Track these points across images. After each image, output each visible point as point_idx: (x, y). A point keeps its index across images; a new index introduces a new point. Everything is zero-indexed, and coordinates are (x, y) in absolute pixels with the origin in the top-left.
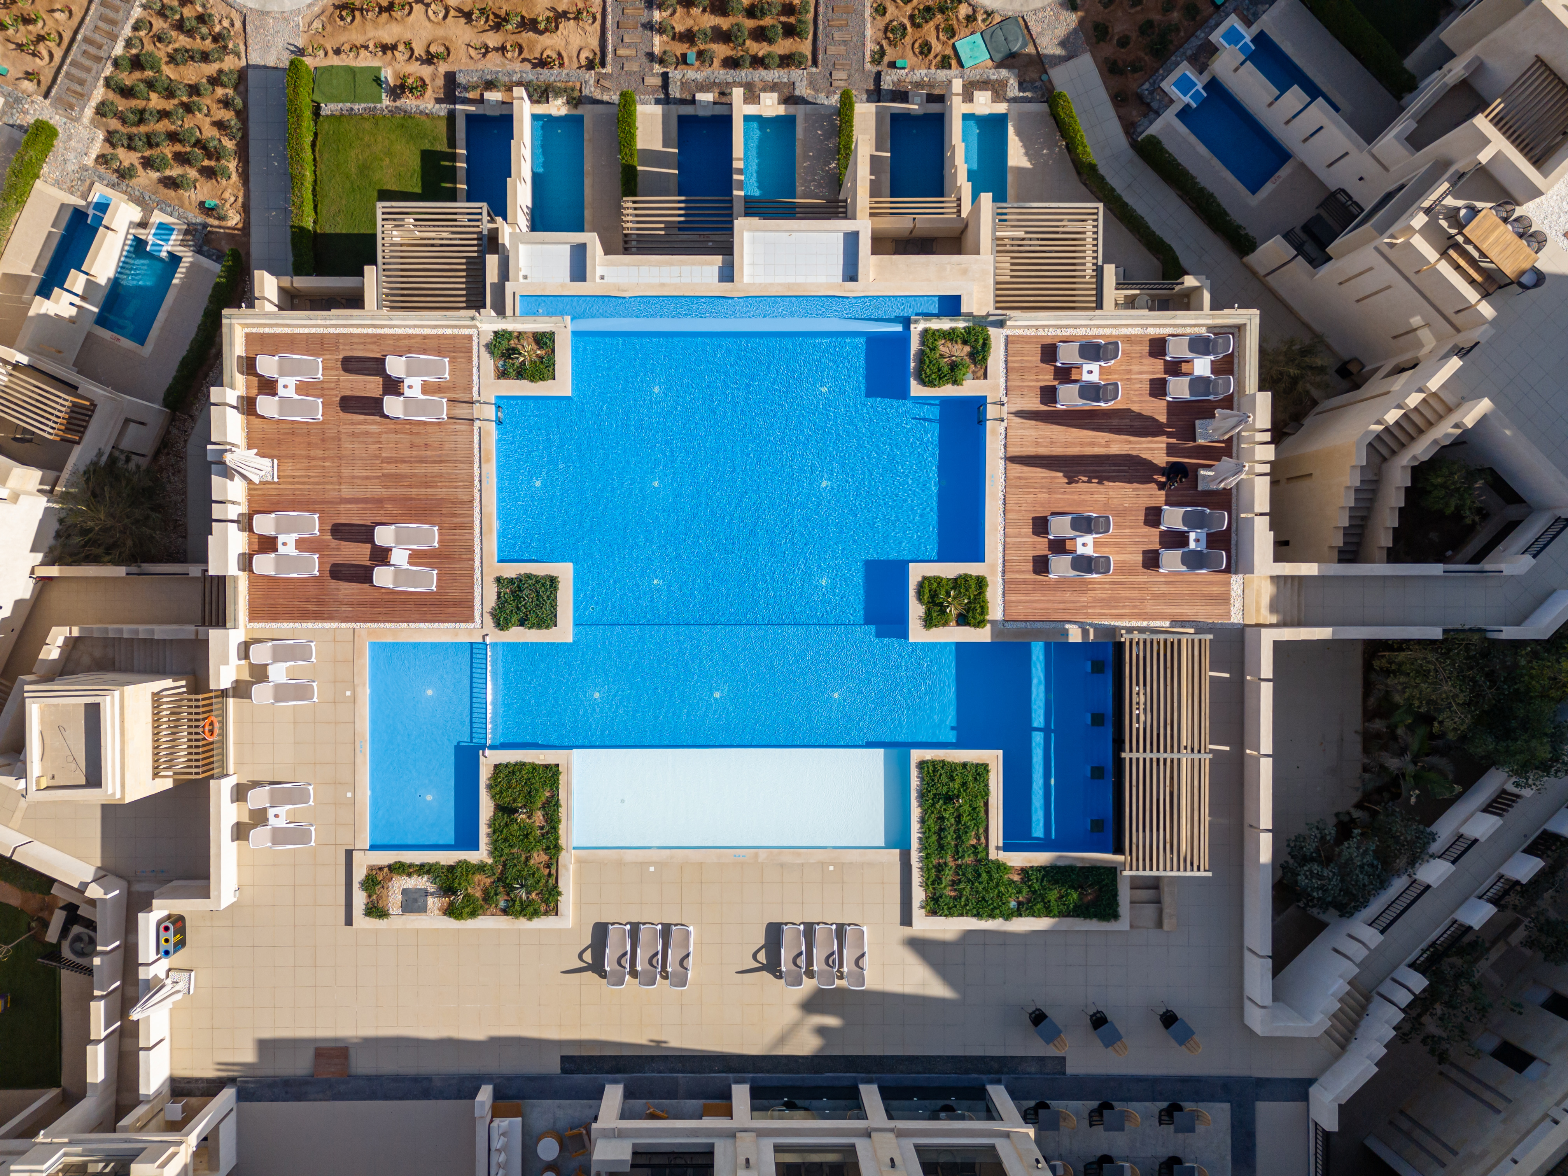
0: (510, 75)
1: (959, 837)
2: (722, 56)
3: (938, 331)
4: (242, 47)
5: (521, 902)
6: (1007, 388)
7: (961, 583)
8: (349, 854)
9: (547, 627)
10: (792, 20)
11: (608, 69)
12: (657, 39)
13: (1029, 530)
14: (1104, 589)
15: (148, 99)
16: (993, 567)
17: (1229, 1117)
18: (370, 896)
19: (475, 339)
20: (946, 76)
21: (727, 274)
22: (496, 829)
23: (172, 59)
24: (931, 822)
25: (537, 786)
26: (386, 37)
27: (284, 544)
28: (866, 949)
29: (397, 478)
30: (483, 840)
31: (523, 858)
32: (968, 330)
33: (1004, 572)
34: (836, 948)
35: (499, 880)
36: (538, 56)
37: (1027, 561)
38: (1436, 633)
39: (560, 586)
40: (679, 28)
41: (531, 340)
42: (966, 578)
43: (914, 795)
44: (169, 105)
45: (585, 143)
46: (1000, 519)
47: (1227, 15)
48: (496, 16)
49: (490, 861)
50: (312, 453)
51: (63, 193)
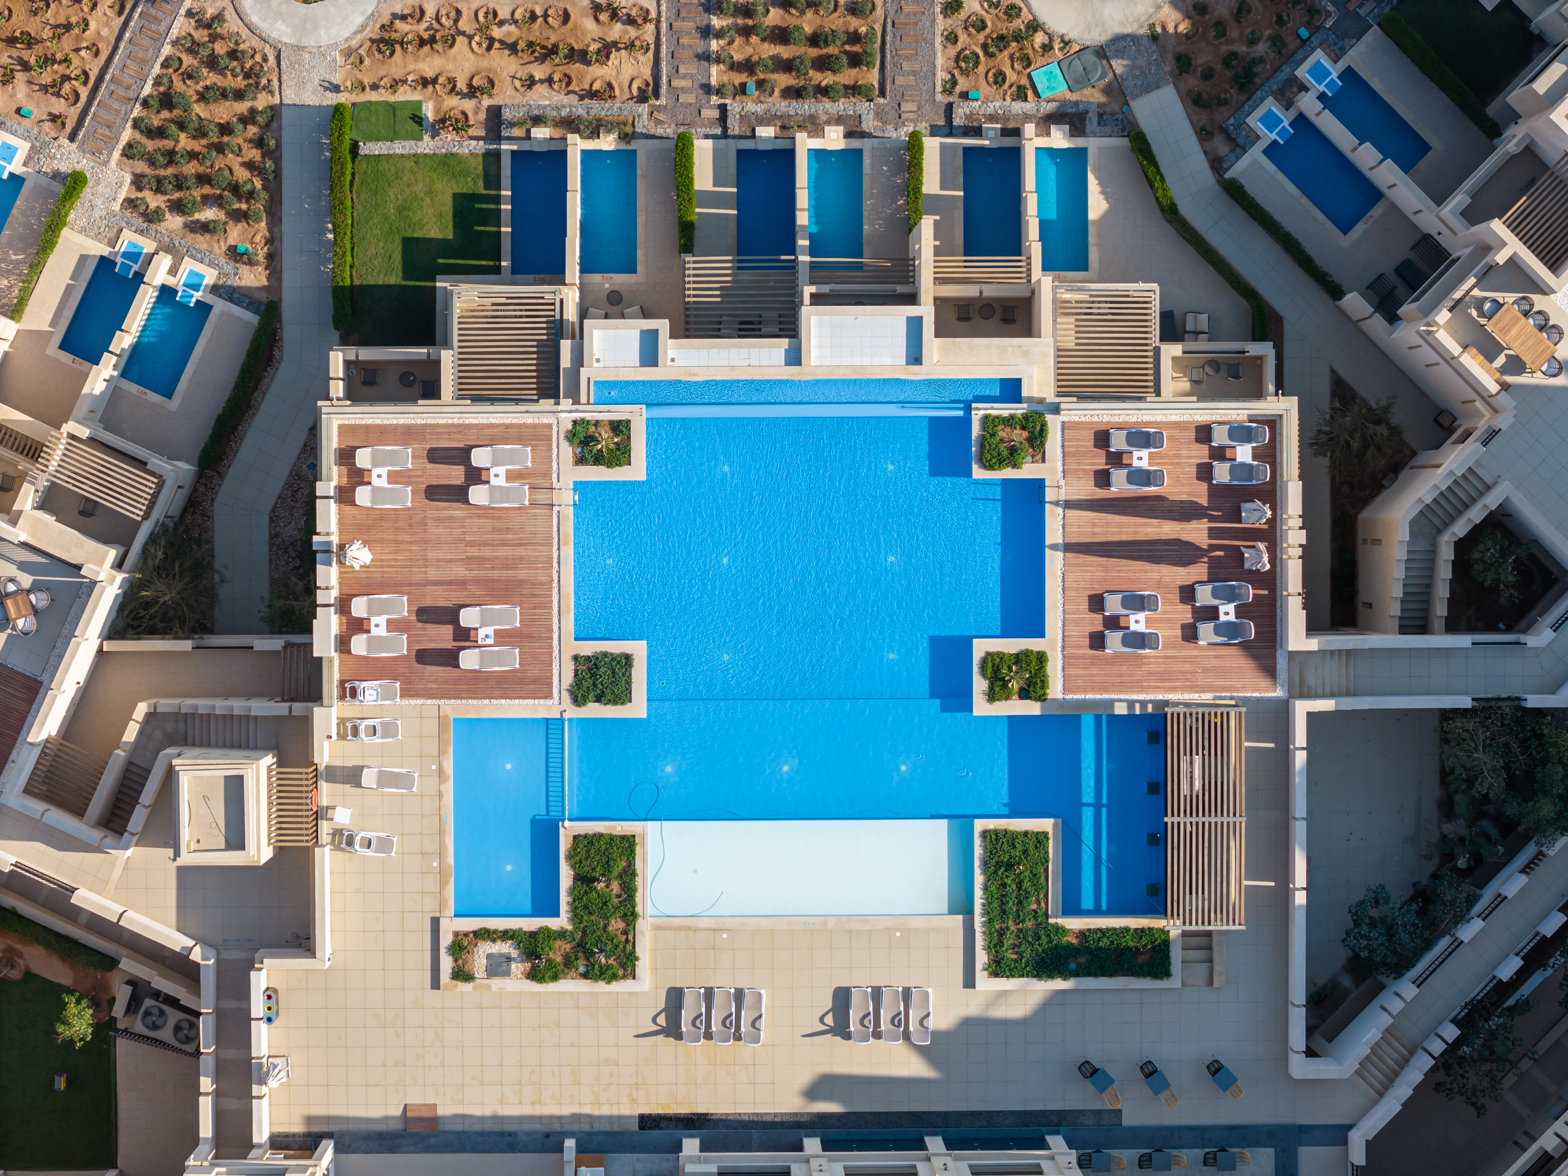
0: (558, 109)
1: (1020, 902)
2: (783, 86)
3: (997, 417)
4: (275, 83)
5: (601, 967)
6: (1064, 472)
7: (1021, 658)
8: (435, 922)
9: (623, 704)
10: (857, 48)
11: (662, 101)
12: (714, 70)
13: (1085, 606)
14: (1158, 663)
15: (177, 141)
16: (1053, 642)
17: (1273, 1161)
18: (456, 961)
19: (555, 428)
20: (1022, 108)
21: (794, 358)
22: (577, 898)
23: (202, 97)
24: (993, 888)
25: (614, 855)
26: (427, 69)
27: (377, 626)
28: (931, 1010)
29: (480, 561)
30: (564, 907)
31: (601, 925)
32: (1026, 417)
33: (1063, 647)
34: (902, 1008)
35: (579, 945)
36: (587, 87)
37: (1084, 637)
38: (1465, 702)
39: (635, 663)
40: (738, 57)
41: (607, 428)
42: (1027, 653)
43: (977, 863)
44: (196, 146)
45: (639, 180)
46: (1060, 597)
47: (1313, 50)
48: (543, 47)
49: (570, 927)
50: (400, 538)
51: (89, 240)
